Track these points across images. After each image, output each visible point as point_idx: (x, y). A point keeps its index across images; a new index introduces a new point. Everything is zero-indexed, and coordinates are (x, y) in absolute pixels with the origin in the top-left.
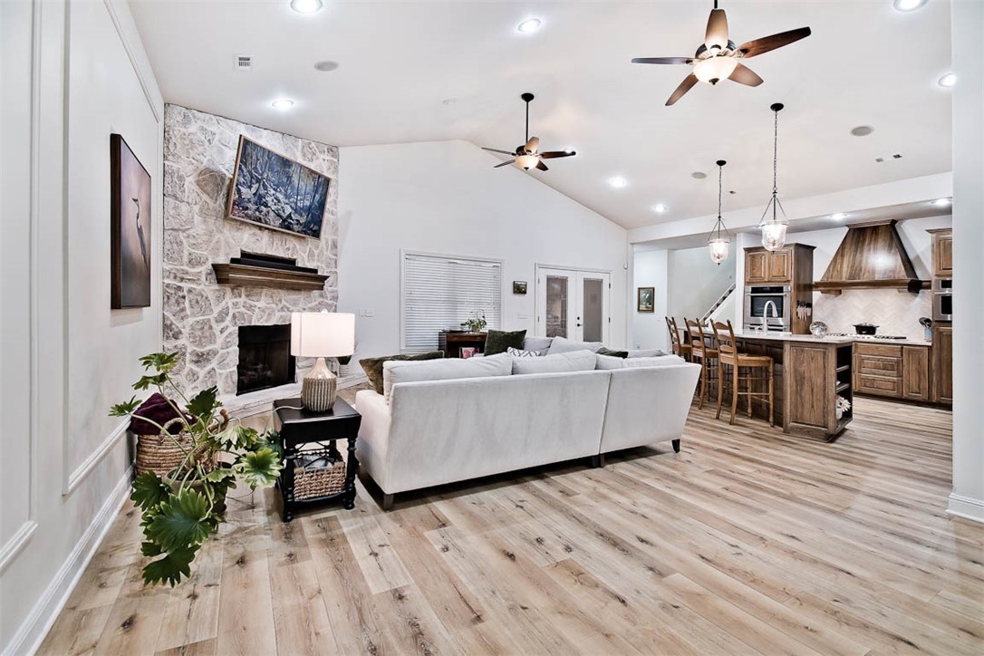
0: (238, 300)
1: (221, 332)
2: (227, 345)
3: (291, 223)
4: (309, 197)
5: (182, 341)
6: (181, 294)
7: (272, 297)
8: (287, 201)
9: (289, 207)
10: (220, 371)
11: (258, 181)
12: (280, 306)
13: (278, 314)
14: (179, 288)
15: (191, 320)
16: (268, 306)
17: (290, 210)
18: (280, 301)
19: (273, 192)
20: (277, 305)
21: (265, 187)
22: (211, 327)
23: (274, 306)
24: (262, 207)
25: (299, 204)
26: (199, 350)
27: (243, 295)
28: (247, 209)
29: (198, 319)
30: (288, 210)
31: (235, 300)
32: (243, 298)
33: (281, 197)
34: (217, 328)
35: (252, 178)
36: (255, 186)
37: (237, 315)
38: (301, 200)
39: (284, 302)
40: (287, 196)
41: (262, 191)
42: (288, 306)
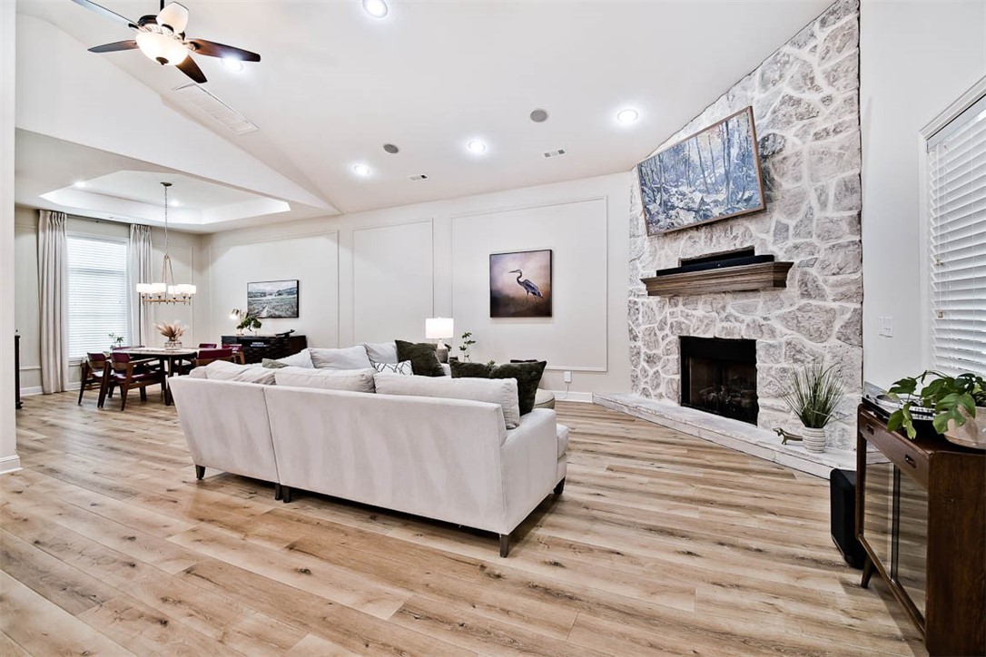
0: (674, 309)
1: (663, 339)
2: (668, 352)
3: (707, 210)
4: (720, 163)
5: (639, 343)
6: (636, 307)
7: (711, 304)
8: (693, 188)
9: (697, 193)
10: (665, 376)
11: (659, 190)
12: (724, 315)
13: (719, 325)
14: (635, 303)
15: (643, 327)
16: (707, 315)
17: (700, 195)
18: (724, 308)
19: (674, 190)
20: (718, 313)
21: (666, 191)
22: (655, 334)
23: (714, 314)
24: (671, 212)
25: (709, 181)
26: (649, 352)
27: (680, 304)
28: (659, 221)
29: (647, 326)
30: (698, 196)
31: (671, 310)
32: (680, 307)
33: (684, 189)
34: (660, 335)
35: (653, 191)
36: (658, 197)
37: (675, 324)
38: (709, 174)
39: (729, 309)
40: (690, 184)
41: (665, 197)
42: (736, 314)
